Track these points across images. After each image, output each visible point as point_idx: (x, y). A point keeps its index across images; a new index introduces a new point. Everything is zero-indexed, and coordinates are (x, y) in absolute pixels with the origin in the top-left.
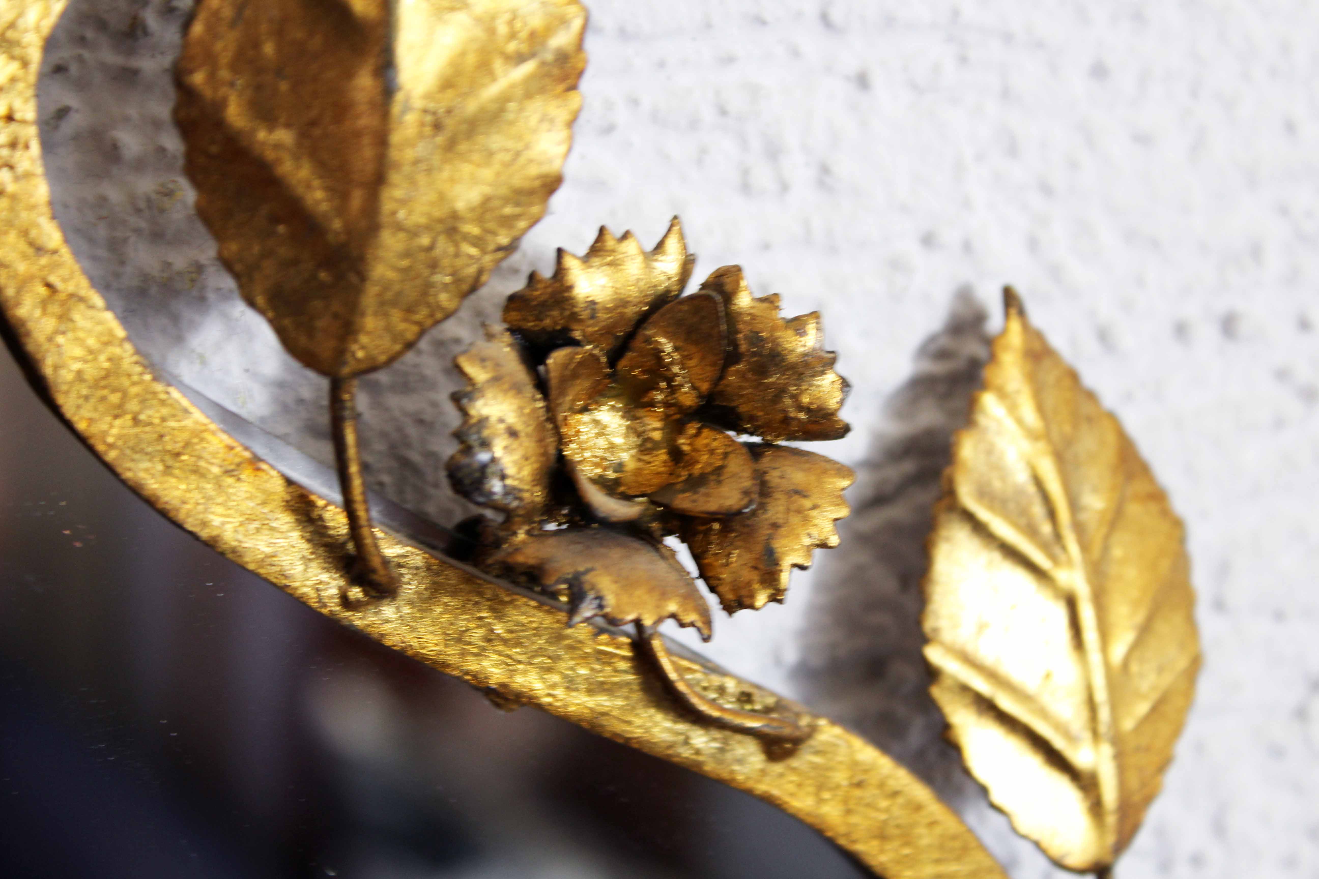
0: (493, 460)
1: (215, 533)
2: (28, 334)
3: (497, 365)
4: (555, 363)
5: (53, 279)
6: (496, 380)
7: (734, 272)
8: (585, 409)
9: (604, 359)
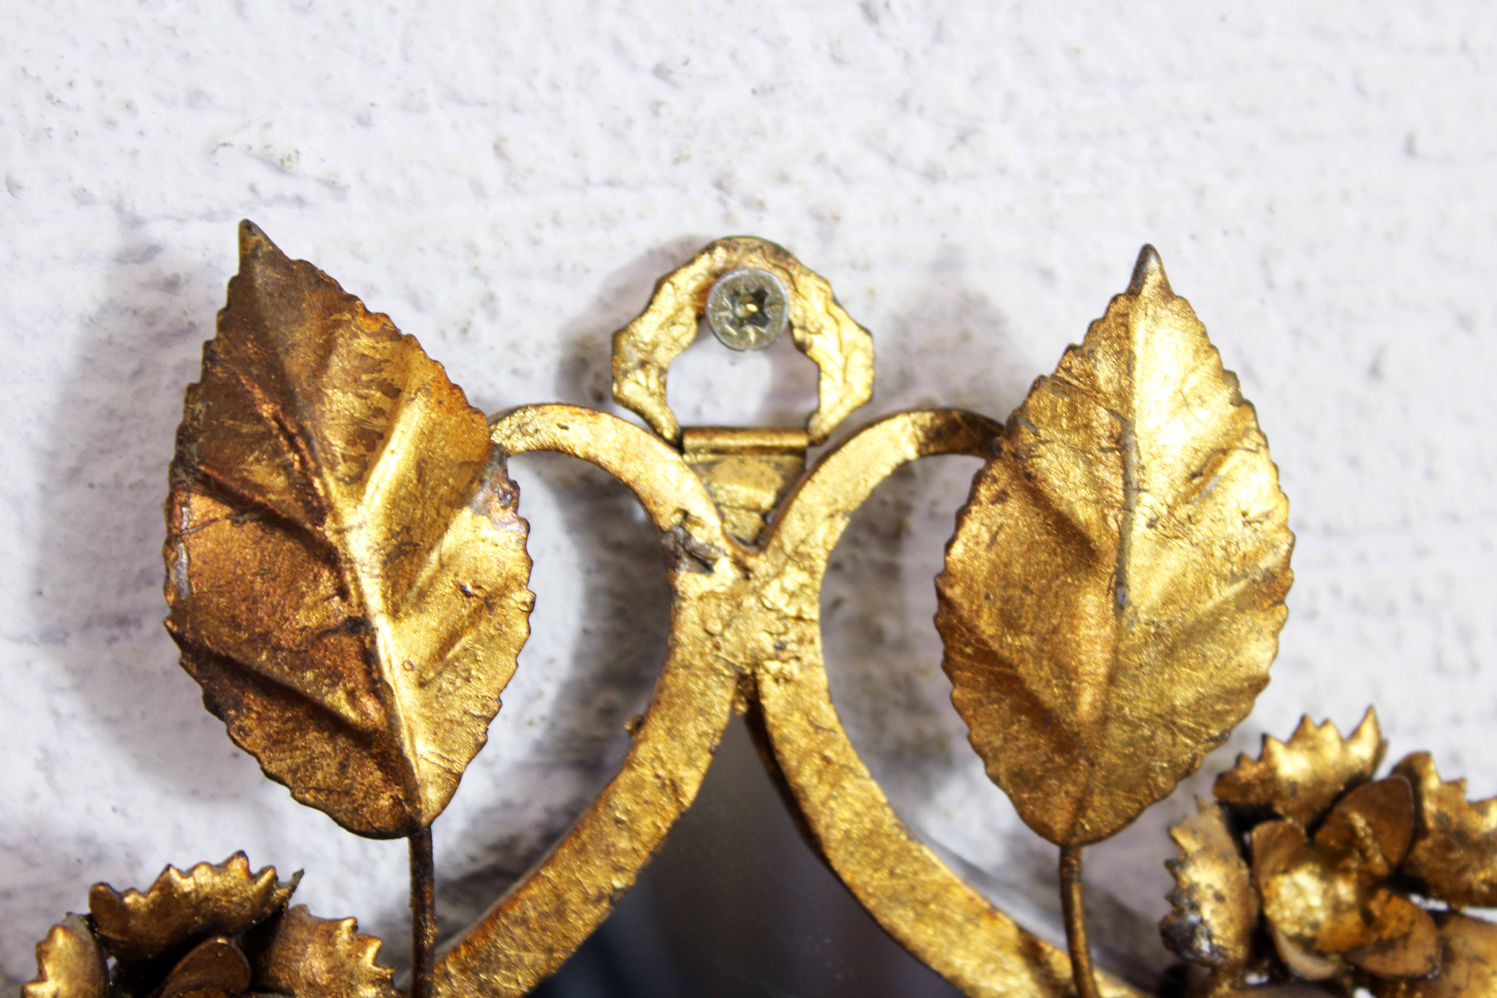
0: (1202, 921)
1: (956, 972)
2: (806, 799)
3: (1207, 836)
4: (1259, 837)
5: (828, 753)
6: (1206, 850)
7: (1424, 757)
8: (1286, 871)
9: (1303, 831)
